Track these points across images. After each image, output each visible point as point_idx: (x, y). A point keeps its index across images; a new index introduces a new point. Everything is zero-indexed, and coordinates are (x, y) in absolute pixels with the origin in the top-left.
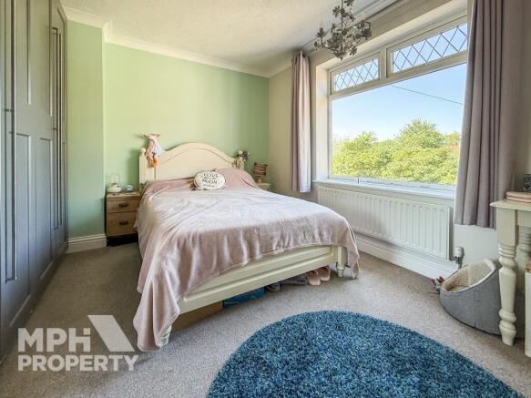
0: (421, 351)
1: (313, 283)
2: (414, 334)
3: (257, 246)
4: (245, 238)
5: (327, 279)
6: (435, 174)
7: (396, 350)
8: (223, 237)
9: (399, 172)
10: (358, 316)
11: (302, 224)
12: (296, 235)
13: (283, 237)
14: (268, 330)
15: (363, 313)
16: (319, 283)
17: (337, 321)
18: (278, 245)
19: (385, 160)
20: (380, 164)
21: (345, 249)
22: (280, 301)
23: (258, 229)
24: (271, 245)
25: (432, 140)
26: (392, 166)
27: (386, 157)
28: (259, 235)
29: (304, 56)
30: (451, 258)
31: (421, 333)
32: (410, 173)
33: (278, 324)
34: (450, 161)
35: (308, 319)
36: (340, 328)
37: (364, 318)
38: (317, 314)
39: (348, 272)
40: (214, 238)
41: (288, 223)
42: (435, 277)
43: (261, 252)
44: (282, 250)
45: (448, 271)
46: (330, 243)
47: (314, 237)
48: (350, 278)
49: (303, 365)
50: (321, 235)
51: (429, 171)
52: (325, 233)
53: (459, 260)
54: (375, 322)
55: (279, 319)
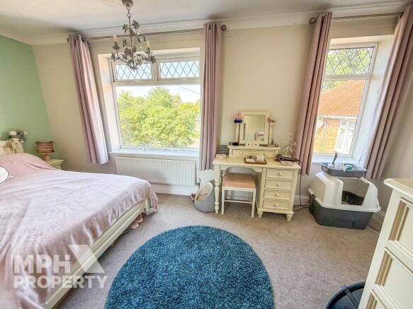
0: (195, 233)
1: (134, 227)
2: (190, 227)
3: (98, 227)
4: (87, 227)
5: (141, 220)
6: (172, 125)
7: (187, 239)
8: (69, 237)
9: (153, 124)
10: (166, 233)
11: (124, 197)
12: (122, 206)
13: (114, 212)
14: (121, 273)
15: (167, 230)
16: (137, 225)
17: (157, 242)
18: (112, 218)
19: (144, 116)
20: (140, 119)
21: (149, 199)
22: (119, 251)
23: (96, 216)
24: (108, 220)
25: (167, 100)
26: (149, 120)
27: (144, 114)
28: (97, 220)
29: (83, 41)
30: (196, 184)
31: (192, 225)
32: (159, 125)
33: (126, 265)
34: (178, 117)
35: (142, 250)
36: (160, 244)
37: (169, 232)
38: (146, 244)
39: (152, 210)
40: (61, 242)
41: (115, 200)
42: (190, 194)
43: (101, 229)
44: (115, 220)
45: (195, 190)
46: (141, 199)
47: (132, 201)
48: (154, 213)
49: (152, 276)
50: (136, 198)
51: (170, 123)
52: (138, 196)
53: (199, 184)
54: (174, 231)
55: (125, 262)
